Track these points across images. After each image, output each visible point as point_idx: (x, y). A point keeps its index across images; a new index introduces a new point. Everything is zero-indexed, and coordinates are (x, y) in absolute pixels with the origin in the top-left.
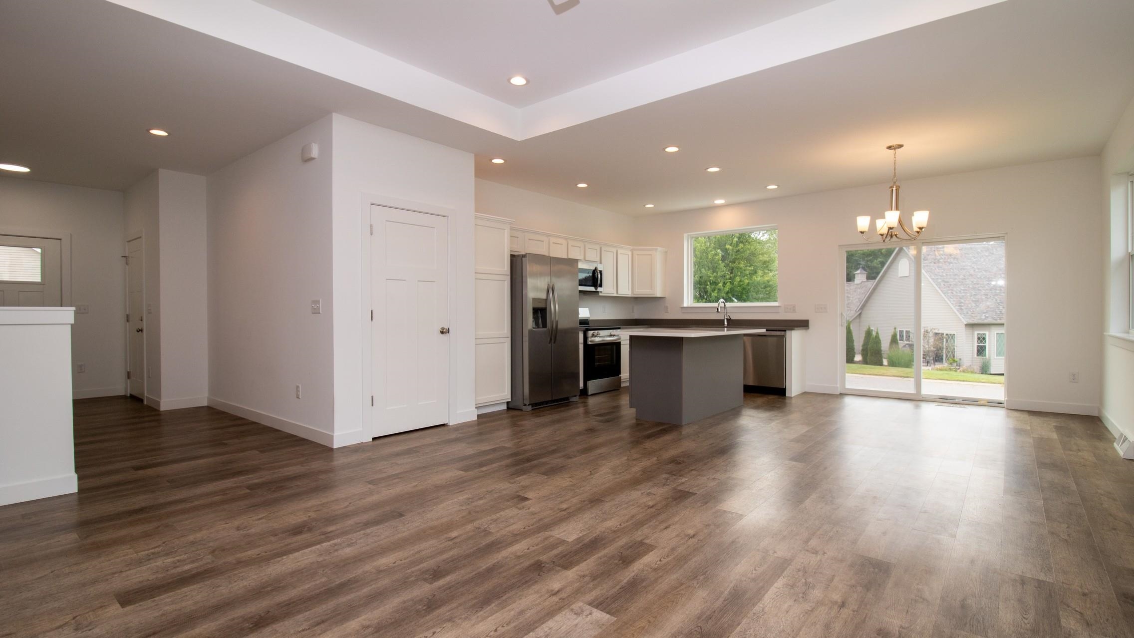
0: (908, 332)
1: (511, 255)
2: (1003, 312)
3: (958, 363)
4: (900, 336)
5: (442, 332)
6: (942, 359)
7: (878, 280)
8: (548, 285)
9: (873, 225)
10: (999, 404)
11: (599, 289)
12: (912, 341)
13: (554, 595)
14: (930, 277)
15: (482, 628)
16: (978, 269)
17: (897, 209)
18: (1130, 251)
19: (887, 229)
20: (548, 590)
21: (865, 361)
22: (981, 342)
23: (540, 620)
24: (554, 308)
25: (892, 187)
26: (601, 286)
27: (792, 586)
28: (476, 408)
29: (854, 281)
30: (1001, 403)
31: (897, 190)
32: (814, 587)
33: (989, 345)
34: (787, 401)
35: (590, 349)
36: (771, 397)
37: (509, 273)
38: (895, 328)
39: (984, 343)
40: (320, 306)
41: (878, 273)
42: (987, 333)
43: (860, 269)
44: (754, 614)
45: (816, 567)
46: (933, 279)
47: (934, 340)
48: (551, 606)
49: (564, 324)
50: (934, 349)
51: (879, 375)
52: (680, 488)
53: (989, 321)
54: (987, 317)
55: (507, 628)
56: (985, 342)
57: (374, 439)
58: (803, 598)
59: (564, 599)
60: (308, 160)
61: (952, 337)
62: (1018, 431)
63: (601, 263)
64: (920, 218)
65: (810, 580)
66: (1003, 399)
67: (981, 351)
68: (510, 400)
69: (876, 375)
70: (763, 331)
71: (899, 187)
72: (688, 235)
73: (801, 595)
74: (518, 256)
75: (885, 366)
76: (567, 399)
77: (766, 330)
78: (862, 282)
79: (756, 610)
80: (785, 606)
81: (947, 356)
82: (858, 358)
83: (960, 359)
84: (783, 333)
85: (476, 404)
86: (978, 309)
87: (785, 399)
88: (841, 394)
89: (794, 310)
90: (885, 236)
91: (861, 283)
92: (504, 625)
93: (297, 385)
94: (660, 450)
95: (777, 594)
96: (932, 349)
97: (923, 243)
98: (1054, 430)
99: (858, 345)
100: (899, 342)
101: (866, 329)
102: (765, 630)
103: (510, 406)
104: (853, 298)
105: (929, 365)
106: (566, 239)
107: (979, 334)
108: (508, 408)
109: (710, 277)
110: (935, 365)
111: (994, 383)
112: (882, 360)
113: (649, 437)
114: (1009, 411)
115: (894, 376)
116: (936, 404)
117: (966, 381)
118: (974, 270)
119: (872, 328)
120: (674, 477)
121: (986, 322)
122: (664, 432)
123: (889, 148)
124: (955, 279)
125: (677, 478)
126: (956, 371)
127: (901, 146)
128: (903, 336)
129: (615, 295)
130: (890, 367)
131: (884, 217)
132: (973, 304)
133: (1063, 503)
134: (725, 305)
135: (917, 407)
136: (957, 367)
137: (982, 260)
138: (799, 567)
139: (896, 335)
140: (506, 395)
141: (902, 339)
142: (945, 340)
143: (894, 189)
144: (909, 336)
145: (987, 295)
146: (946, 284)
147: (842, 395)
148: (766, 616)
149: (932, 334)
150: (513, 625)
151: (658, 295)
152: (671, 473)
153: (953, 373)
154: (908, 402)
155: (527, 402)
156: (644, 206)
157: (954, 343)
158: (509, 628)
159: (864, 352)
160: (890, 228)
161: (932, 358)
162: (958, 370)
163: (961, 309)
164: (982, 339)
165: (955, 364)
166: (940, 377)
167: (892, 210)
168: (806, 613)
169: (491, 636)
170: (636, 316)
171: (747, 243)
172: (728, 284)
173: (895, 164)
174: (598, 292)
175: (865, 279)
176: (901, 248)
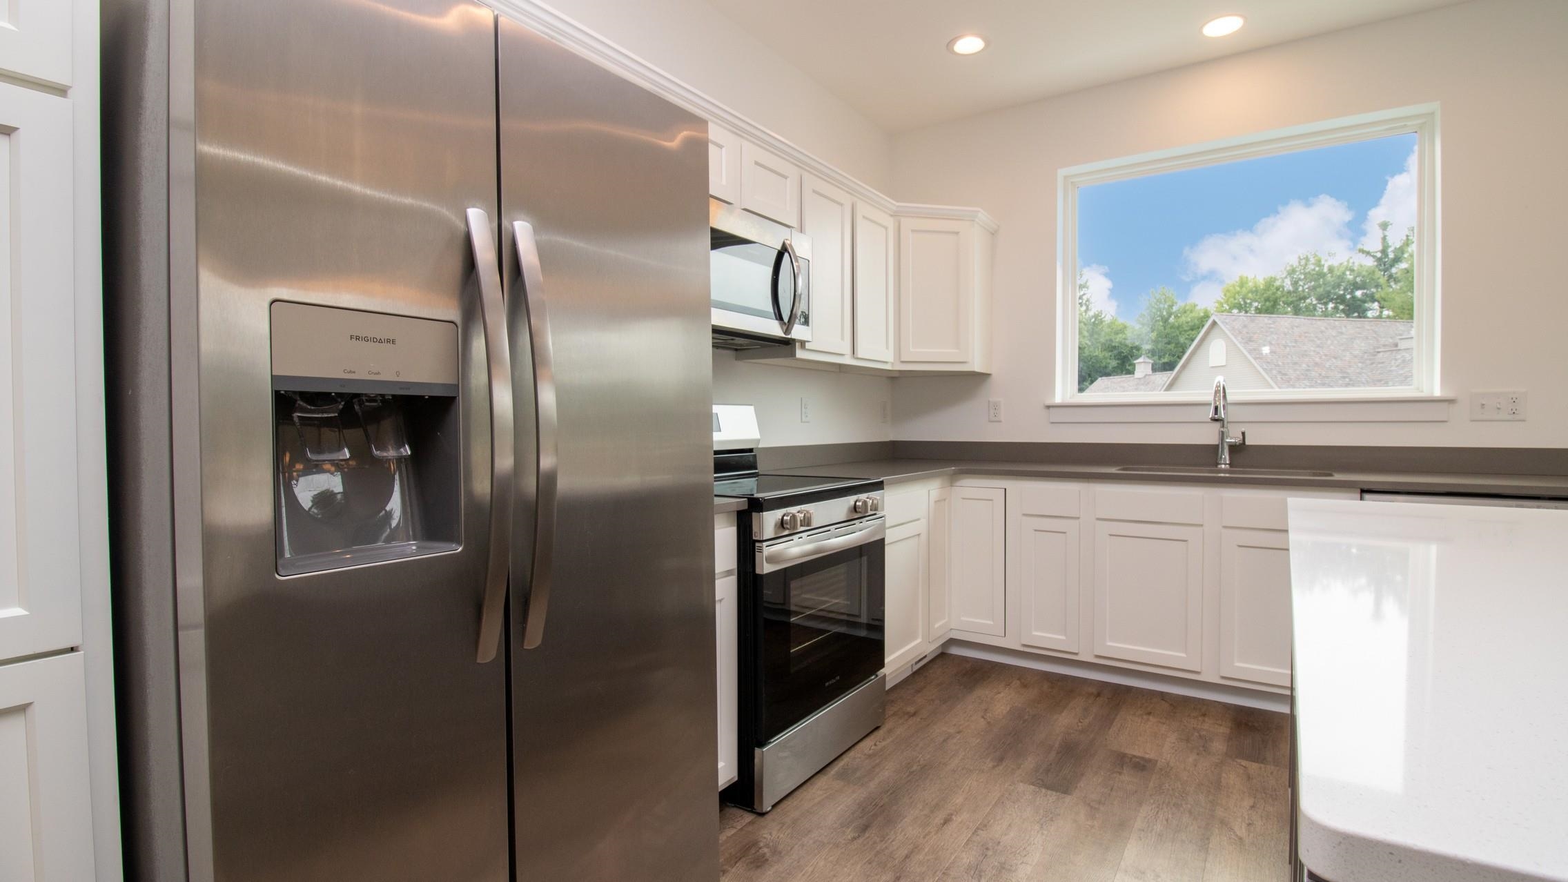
7: (1178, 371)
11: (794, 332)
14: (1261, 366)
16: (1326, 355)
29: (1133, 373)
41: (1177, 362)
43: (1143, 356)
63: (803, 233)
78: (1147, 375)
89: (1514, 413)
91: (1145, 377)
118: (1321, 358)
124: (1295, 370)
129: (848, 360)
137: (1329, 342)
174: (793, 344)
175: (1150, 371)
176: (1214, 323)
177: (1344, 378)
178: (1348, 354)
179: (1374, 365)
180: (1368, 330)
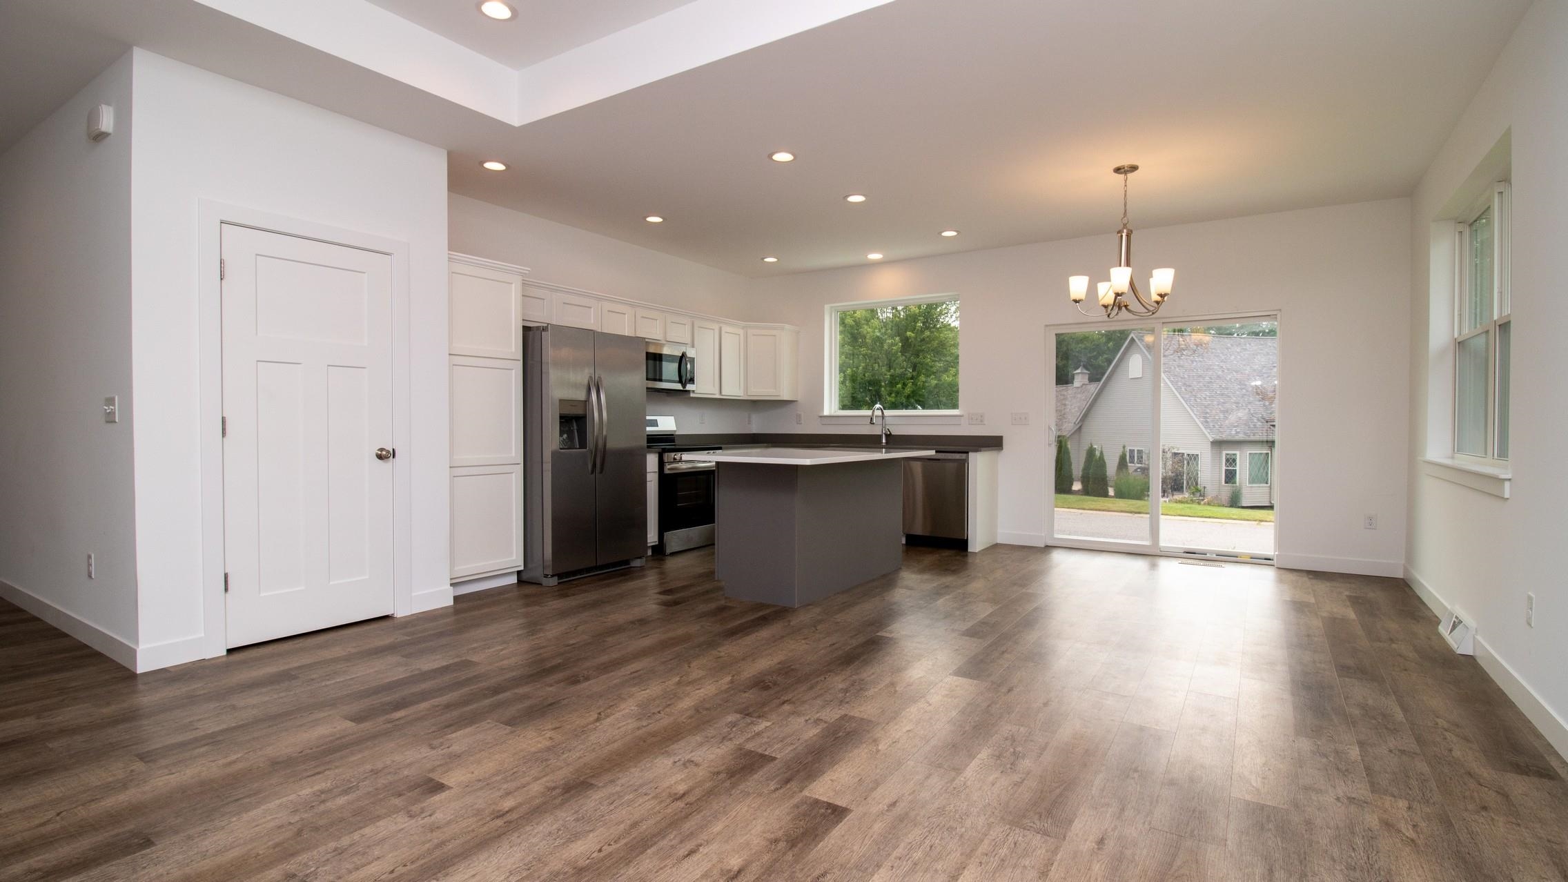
0: (1140, 452)
1: (524, 327)
2: (1258, 426)
3: (1202, 492)
4: (1130, 457)
5: (380, 457)
6: (1182, 487)
7: (1104, 383)
8: (591, 377)
9: (1092, 290)
10: (1266, 561)
11: (689, 387)
12: (1145, 464)
13: (677, 799)
14: (1168, 379)
15: (582, 848)
16: (1228, 369)
17: (1128, 264)
18: (1456, 336)
19: (1114, 295)
20: (670, 793)
21: (1086, 491)
22: (1231, 464)
23: (659, 833)
24: (600, 413)
25: (1120, 232)
26: (692, 380)
27: (999, 757)
28: (452, 585)
29: (1073, 383)
30: (1270, 559)
31: (1128, 236)
32: (1024, 757)
33: (1240, 469)
34: (970, 560)
35: (668, 482)
36: (947, 553)
37: (520, 356)
38: (1124, 447)
39: (1234, 467)
40: (115, 409)
41: (1103, 374)
42: (1238, 453)
43: (1081, 368)
44: (955, 788)
45: (1027, 734)
46: (1172, 382)
47: (1173, 463)
48: (675, 814)
49: (616, 442)
50: (1173, 474)
51: (1103, 510)
52: (750, 746)
53: (1241, 437)
54: (1237, 433)
55: (614, 847)
56: (1236, 464)
57: (230, 651)
58: (1011, 768)
59: (691, 804)
60: (99, 137)
61: (1195, 459)
62: (1299, 607)
63: (693, 347)
64: (1162, 280)
65: (1019, 749)
66: (1273, 553)
67: (1230, 476)
68: (522, 568)
69: (1099, 510)
70: (932, 453)
71: (1132, 231)
72: (832, 307)
73: (1009, 766)
74: (538, 328)
75: (1112, 497)
76: (627, 562)
77: (936, 452)
78: (1083, 384)
79: (956, 784)
80: (991, 778)
81: (1188, 483)
82: (1077, 486)
83: (1205, 488)
84: (964, 456)
85: (451, 579)
86: (1227, 422)
87: (967, 555)
88: (1047, 546)
89: (982, 421)
90: (1110, 308)
91: (1082, 386)
92: (612, 843)
93: (90, 553)
94: (743, 659)
95: (981, 766)
96: (1170, 474)
97: (1163, 323)
98: (1348, 603)
99: (1077, 467)
100: (1129, 464)
101: (1087, 448)
102: (968, 805)
103: (525, 577)
104: (1071, 405)
105: (1166, 495)
106: (632, 305)
107: (1227, 454)
108: (521, 582)
109: (885, 375)
110: (1173, 495)
111: (1248, 520)
112: (1107, 489)
113: (732, 633)
114: (1283, 572)
115: (1122, 511)
116: (1180, 560)
117: (1213, 518)
118: (1223, 371)
119: (1095, 446)
120: (748, 720)
121: (1237, 438)
122: (764, 621)
123: (1118, 170)
124: (1199, 382)
125: (752, 723)
126: (1199, 503)
127: (1134, 168)
128: (1134, 457)
129: (718, 396)
130: (1118, 500)
131: (1108, 280)
132: (1222, 415)
133: (1391, 751)
134: (883, 413)
135: (1153, 566)
136: (1201, 498)
138: (1006, 735)
139: (1125, 455)
140: (515, 559)
141: (1132, 462)
142: (1185, 462)
143: (1124, 235)
144: (1142, 457)
145: (1238, 403)
146: (1189, 389)
147: (1048, 548)
148: (967, 790)
149: (1171, 454)
150: (623, 842)
151: (786, 396)
152: (746, 712)
153: (1195, 506)
154: (1141, 557)
155: (549, 572)
156: (763, 259)
157: (1197, 465)
158: (618, 845)
159: (1085, 480)
160: (1117, 295)
161: (1169, 486)
162: (1202, 503)
163: (1207, 422)
164: (1231, 461)
165: (1198, 494)
166: (1179, 512)
167: (1120, 266)
168: (1015, 785)
169: (593, 858)
170: (754, 429)
171: (934, 330)
172: (910, 385)
173: (1125, 196)
174: (689, 391)
175: (1086, 381)
176: (1132, 340)
177: (1242, 389)
178: (1248, 368)
179: (1270, 378)
180: (1270, 346)
